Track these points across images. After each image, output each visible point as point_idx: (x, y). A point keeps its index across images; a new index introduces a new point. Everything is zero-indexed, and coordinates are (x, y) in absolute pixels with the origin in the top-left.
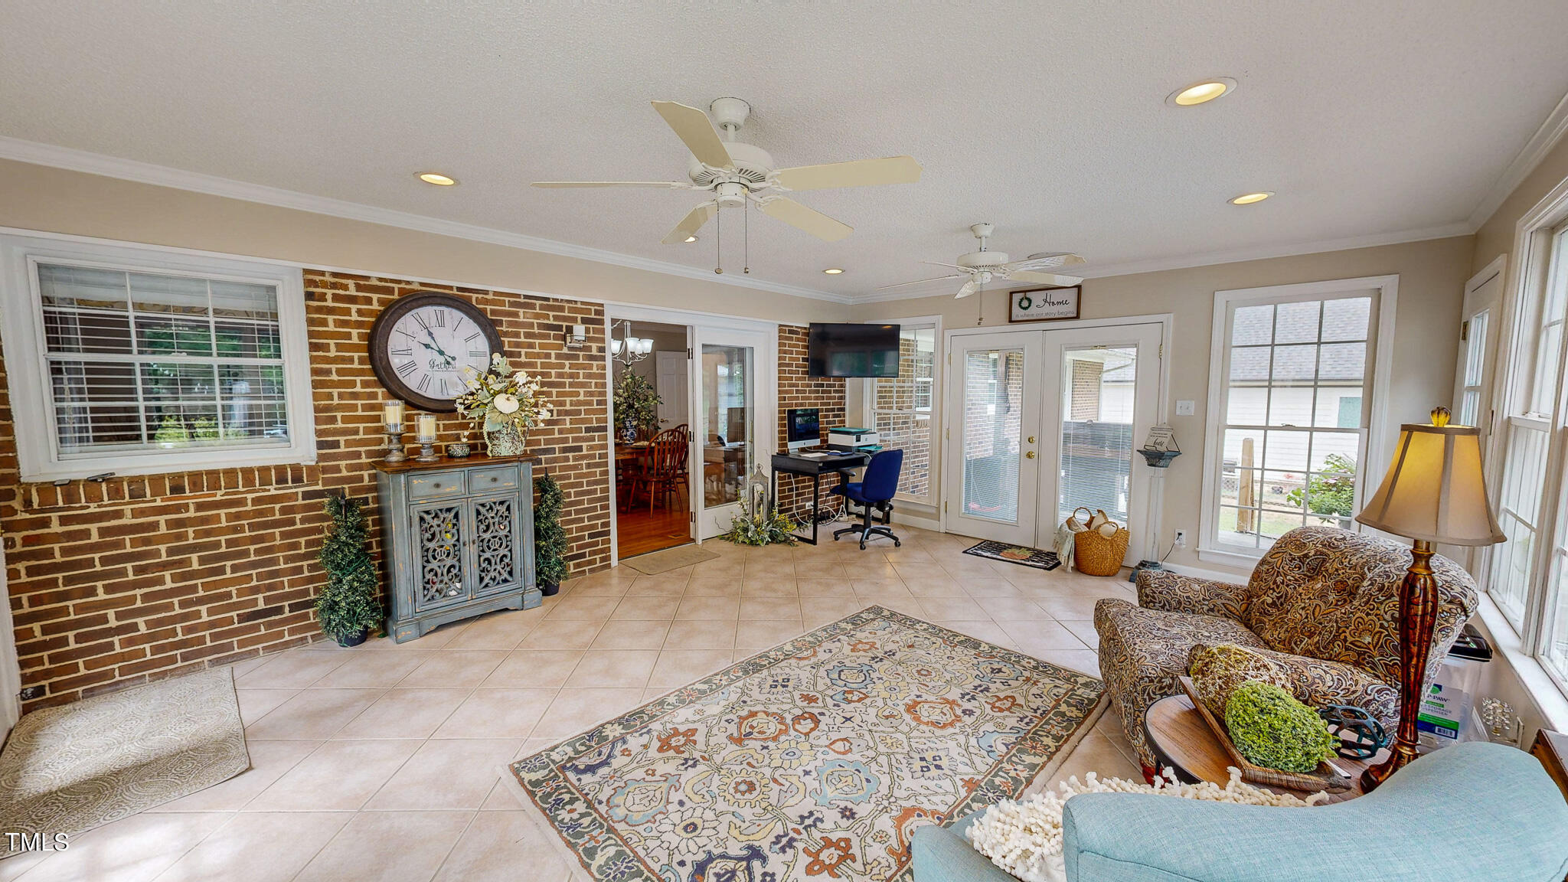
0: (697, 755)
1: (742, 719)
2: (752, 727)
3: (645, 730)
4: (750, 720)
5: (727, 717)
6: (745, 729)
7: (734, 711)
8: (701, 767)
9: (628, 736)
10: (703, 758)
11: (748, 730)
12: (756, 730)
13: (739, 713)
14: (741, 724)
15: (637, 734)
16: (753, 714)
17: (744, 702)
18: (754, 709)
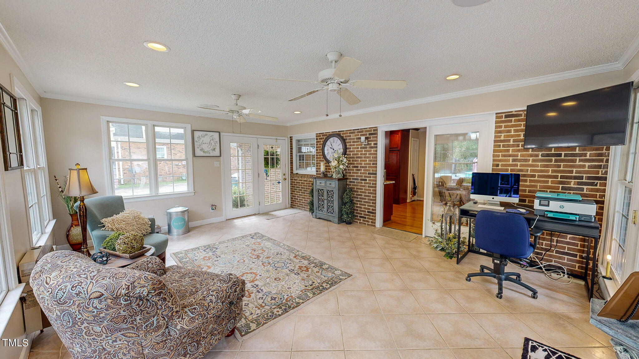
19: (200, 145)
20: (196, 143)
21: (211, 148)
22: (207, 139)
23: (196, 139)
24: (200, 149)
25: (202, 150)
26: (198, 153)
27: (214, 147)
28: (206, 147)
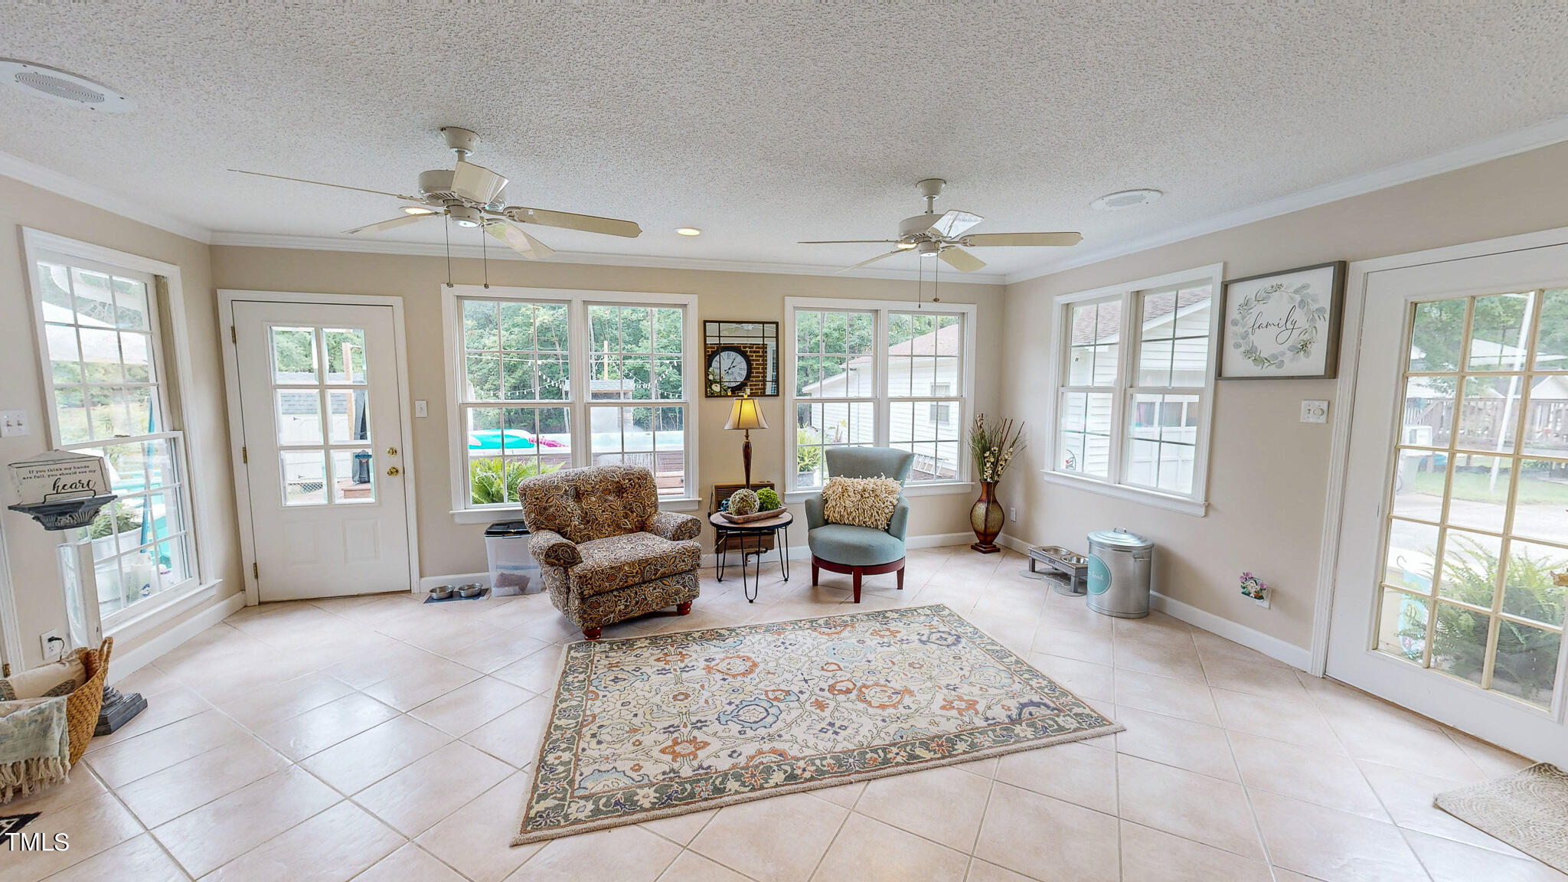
0: (946, 691)
1: (894, 706)
2: (890, 697)
3: (990, 722)
4: (888, 703)
5: (908, 711)
6: (896, 698)
7: (898, 715)
8: (944, 683)
9: (1007, 721)
10: (940, 688)
11: (894, 696)
12: (888, 694)
13: (894, 711)
14: (898, 702)
15: (998, 720)
16: (882, 707)
17: (884, 721)
18: (879, 711)
19: (1245, 336)
20: (1230, 329)
21: (1290, 343)
22: (1276, 308)
23: (1233, 313)
24: (1242, 349)
25: (1251, 353)
26: (1237, 364)
27: (1306, 337)
28: (1266, 342)
